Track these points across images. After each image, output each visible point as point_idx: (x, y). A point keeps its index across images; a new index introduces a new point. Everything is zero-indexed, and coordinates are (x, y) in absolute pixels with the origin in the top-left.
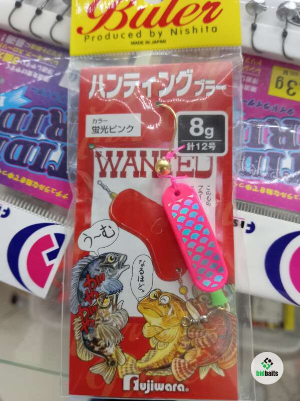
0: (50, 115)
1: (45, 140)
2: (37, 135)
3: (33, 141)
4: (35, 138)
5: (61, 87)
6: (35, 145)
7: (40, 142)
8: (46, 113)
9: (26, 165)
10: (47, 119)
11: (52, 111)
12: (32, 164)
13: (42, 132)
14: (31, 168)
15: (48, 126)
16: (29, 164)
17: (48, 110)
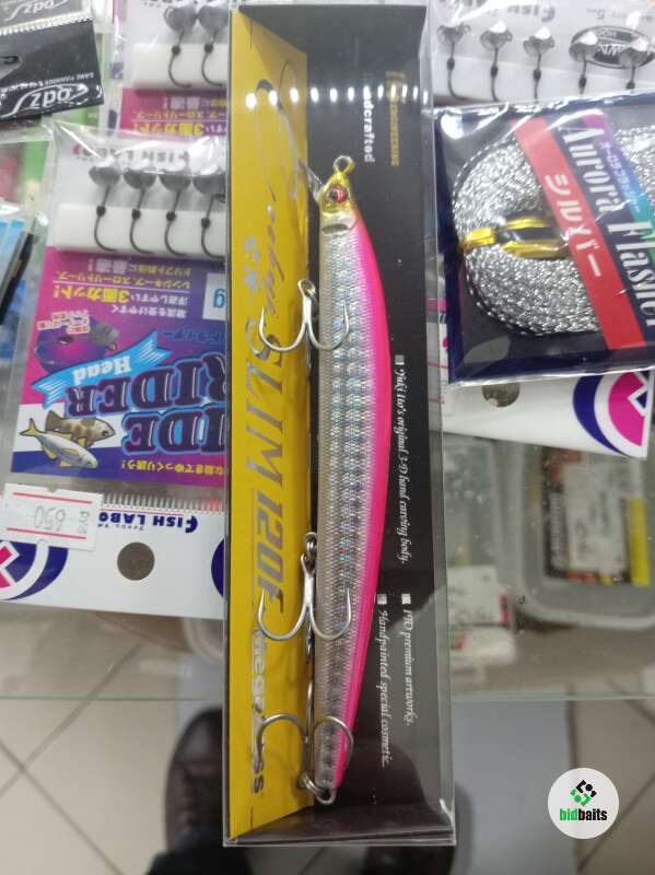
0: (205, 366)
1: (213, 404)
2: (198, 400)
3: (194, 410)
4: (195, 405)
5: (207, 321)
6: (199, 415)
7: (206, 409)
8: (199, 365)
9: (196, 447)
10: (203, 373)
11: (206, 360)
12: (204, 443)
13: (203, 394)
14: (205, 449)
15: (208, 384)
16: (201, 444)
17: (200, 360)
